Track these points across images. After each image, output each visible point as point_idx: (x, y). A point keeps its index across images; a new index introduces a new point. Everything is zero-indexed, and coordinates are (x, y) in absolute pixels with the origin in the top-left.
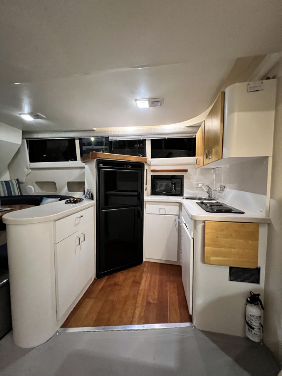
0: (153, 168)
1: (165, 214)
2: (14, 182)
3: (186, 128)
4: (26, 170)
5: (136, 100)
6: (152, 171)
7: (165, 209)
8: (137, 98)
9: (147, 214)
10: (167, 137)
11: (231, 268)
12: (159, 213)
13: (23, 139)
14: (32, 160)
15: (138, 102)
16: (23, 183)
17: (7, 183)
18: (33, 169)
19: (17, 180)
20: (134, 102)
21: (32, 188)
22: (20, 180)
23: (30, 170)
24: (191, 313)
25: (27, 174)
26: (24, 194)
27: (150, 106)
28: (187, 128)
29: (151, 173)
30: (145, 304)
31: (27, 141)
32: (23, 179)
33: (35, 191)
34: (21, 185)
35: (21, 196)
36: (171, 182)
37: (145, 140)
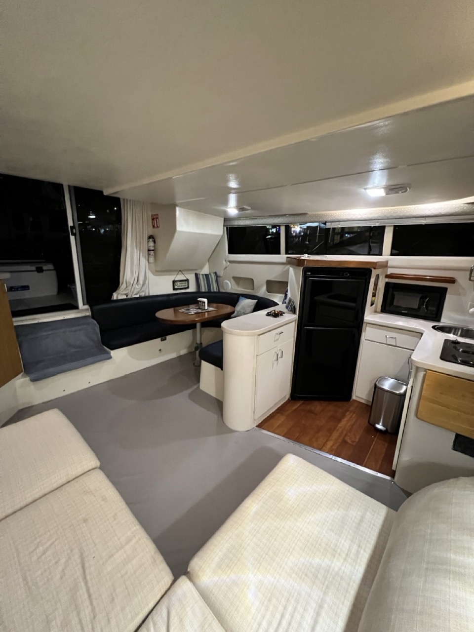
0: (390, 271)
1: (394, 344)
2: (213, 276)
4: (224, 262)
5: (365, 189)
6: (387, 276)
7: (395, 338)
9: (366, 340)
11: (457, 436)
12: (385, 343)
13: (224, 226)
14: (232, 251)
15: (368, 191)
16: (220, 277)
17: (207, 276)
18: (231, 262)
19: (216, 273)
20: (363, 190)
21: (229, 282)
22: (218, 274)
23: (228, 263)
24: (394, 468)
25: (224, 267)
26: (222, 290)
27: (387, 194)
29: (387, 279)
30: (340, 440)
31: (227, 228)
32: (221, 273)
33: (231, 287)
34: (218, 279)
35: (219, 292)
37: (384, 227)
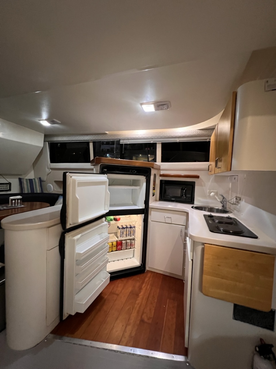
0: (162, 172)
1: (170, 222)
2: (37, 181)
3: (199, 131)
4: (47, 169)
5: (142, 104)
6: (161, 176)
7: (171, 218)
8: (142, 102)
9: (152, 221)
10: (178, 140)
11: (235, 306)
12: (165, 222)
13: (44, 141)
14: (52, 161)
15: (143, 106)
16: (44, 181)
17: (31, 181)
18: (52, 169)
19: (40, 178)
20: (140, 106)
21: (52, 186)
22: (42, 179)
24: (186, 346)
25: (47, 174)
26: (45, 192)
27: (156, 110)
28: (201, 131)
29: (161, 177)
30: (138, 322)
31: (49, 143)
32: (44, 178)
33: (54, 189)
34: (42, 183)
35: (42, 193)
36: (181, 188)
37: (156, 143)
